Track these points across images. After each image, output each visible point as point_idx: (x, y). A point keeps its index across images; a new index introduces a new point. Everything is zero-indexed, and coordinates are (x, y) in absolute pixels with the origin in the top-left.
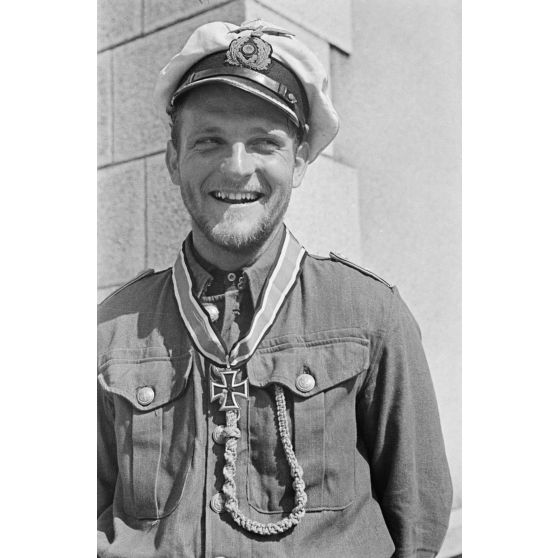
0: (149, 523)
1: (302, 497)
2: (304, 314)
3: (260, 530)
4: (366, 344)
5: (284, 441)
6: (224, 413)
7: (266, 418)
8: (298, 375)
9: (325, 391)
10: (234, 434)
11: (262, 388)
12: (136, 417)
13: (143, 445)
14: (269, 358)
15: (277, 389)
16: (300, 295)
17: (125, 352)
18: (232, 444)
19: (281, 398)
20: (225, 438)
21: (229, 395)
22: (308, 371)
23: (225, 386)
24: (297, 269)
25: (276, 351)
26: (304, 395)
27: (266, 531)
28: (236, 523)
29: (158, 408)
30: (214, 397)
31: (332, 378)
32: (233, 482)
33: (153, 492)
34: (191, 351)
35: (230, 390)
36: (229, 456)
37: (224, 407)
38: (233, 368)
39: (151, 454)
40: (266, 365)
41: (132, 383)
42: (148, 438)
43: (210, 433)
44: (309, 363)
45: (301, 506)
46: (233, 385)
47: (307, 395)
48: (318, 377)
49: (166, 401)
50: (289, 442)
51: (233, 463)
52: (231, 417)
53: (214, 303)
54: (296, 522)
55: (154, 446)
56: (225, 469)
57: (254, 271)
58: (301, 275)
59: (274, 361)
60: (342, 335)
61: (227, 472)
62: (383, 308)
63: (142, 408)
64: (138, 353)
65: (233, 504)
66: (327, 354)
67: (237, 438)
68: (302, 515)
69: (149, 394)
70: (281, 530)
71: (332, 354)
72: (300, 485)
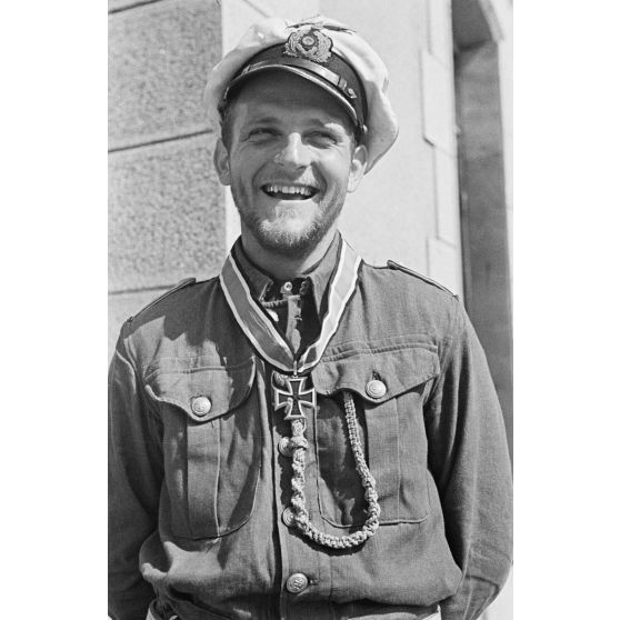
0: (208, 542)
1: (376, 508)
2: (366, 321)
3: (334, 543)
4: (434, 351)
5: (355, 449)
6: (289, 422)
7: (335, 427)
8: (367, 381)
9: (397, 397)
10: (302, 444)
11: (328, 397)
12: (191, 429)
13: (199, 458)
14: (333, 366)
15: (346, 395)
16: (361, 302)
17: (174, 362)
18: (300, 454)
19: (350, 405)
20: (291, 449)
21: (295, 403)
22: (378, 377)
23: (291, 394)
24: (356, 277)
25: (340, 358)
26: (375, 401)
27: (341, 544)
28: (308, 537)
29: (215, 419)
30: (278, 405)
31: (403, 384)
32: (303, 494)
33: (212, 508)
34: (253, 357)
35: (296, 398)
36: (297, 466)
37: (289, 416)
38: (300, 375)
39: (209, 468)
40: (331, 373)
41: (186, 393)
42: (205, 450)
43: (276, 444)
44: (378, 368)
45: (375, 517)
46: (300, 393)
47: (379, 401)
48: (389, 383)
49: (224, 411)
50: (361, 451)
51: (302, 474)
52: (298, 427)
53: (274, 308)
54: (370, 534)
55: (212, 459)
56: (293, 480)
57: (317, 276)
58: (360, 283)
59: (340, 368)
60: (410, 340)
61: (295, 483)
62: (449, 315)
63: (198, 419)
64: (188, 363)
65: (303, 516)
66: (396, 360)
67: (305, 449)
68: (376, 526)
69: (205, 404)
70: (356, 543)
71: (401, 359)
72: (373, 495)
